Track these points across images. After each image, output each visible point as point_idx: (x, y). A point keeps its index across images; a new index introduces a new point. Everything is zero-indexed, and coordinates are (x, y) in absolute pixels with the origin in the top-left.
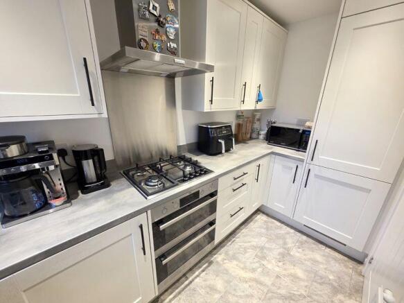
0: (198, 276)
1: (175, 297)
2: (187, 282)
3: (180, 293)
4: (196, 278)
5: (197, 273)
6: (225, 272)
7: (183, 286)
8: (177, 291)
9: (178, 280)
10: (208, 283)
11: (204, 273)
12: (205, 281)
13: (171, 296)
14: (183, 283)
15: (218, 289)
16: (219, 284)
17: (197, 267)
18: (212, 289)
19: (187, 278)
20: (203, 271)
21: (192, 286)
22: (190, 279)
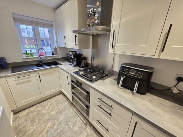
0: (81, 119)
1: (75, 111)
2: (79, 115)
3: (75, 112)
4: (80, 118)
5: (82, 118)
6: (81, 132)
7: (77, 113)
8: (76, 112)
9: (80, 112)
10: (77, 123)
11: (81, 121)
12: (78, 121)
13: (75, 110)
14: (78, 113)
15: (74, 127)
16: (76, 128)
17: (84, 118)
18: (74, 125)
19: (80, 115)
20: (82, 121)
21: (77, 116)
22: (80, 116)
